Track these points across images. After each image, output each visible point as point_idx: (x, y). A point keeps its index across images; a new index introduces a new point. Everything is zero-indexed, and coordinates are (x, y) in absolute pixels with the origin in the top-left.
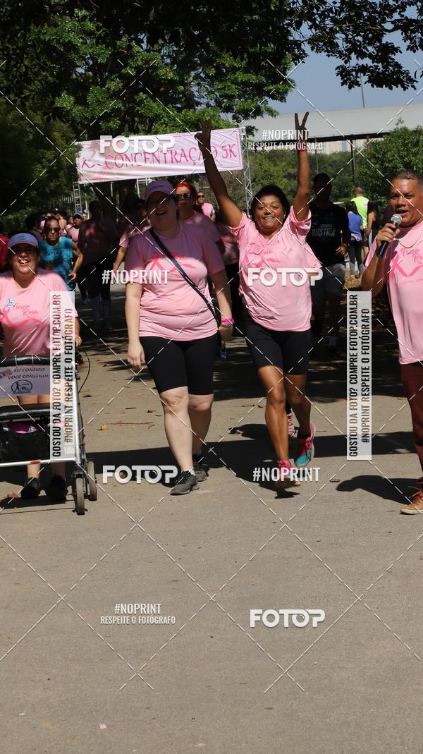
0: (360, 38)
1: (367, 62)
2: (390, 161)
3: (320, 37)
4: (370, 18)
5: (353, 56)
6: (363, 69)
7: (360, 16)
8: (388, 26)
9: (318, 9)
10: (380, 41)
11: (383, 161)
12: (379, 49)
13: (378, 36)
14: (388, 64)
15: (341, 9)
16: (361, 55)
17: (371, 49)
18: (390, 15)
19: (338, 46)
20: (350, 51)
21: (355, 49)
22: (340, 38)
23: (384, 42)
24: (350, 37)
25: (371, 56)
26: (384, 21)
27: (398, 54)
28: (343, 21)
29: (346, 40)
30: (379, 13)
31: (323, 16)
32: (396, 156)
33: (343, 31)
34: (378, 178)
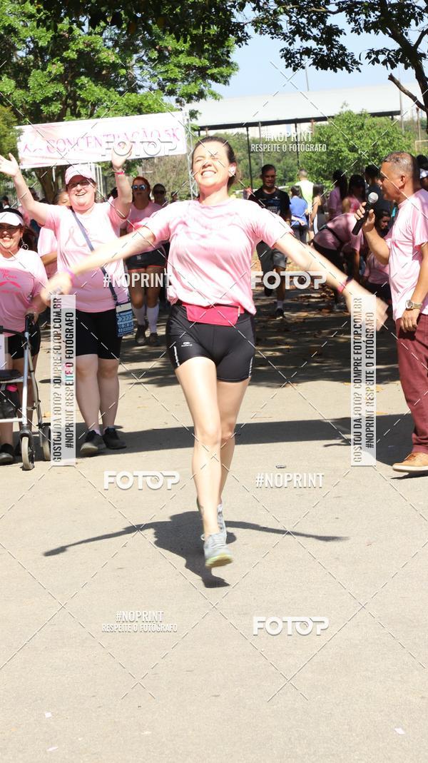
0: (304, 21)
1: (311, 44)
2: (335, 145)
3: (263, 19)
5: (297, 38)
6: (308, 52)
8: (333, 8)
10: (324, 23)
11: (328, 145)
12: (323, 31)
13: (322, 18)
14: (333, 46)
16: (306, 37)
17: (315, 31)
19: (281, 27)
20: (294, 33)
21: (299, 31)
22: (283, 20)
23: (328, 24)
24: (294, 18)
25: (315, 38)
26: (328, 3)
27: (342, 36)
28: (287, 3)
29: (290, 22)
32: (341, 139)
33: (287, 12)
34: (323, 162)
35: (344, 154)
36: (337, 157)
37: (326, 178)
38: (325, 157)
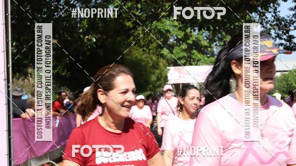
0: (281, 32)
1: (283, 42)
2: (290, 81)
3: (265, 31)
4: (285, 25)
5: (278, 39)
6: (281, 44)
7: (281, 24)
8: (292, 28)
9: (264, 20)
10: (288, 34)
11: (287, 81)
12: (288, 37)
13: (288, 32)
14: (291, 43)
15: (274, 21)
16: (281, 39)
17: (285, 37)
18: (293, 24)
19: (271, 34)
20: (276, 37)
21: (278, 36)
22: (272, 32)
23: (290, 34)
24: (277, 32)
25: (284, 39)
26: (290, 26)
27: (295, 39)
28: (275, 25)
29: (275, 33)
30: (289, 23)
31: (267, 23)
32: (293, 79)
33: (274, 29)
34: (285, 87)
35: (294, 85)
36: (291, 86)
37: (286, 94)
38: (286, 86)
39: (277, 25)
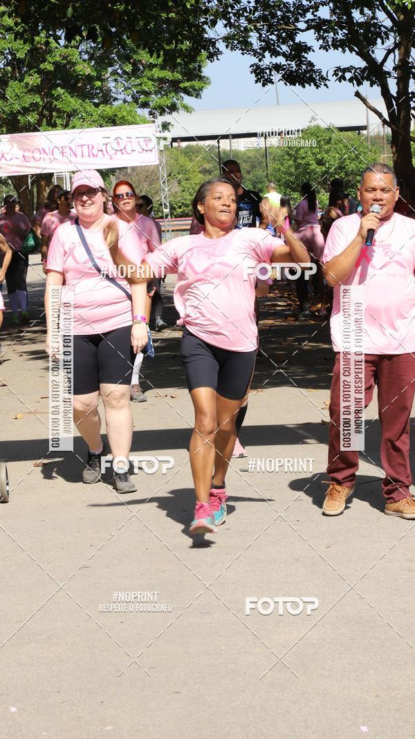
0: (274, 37)
1: (281, 60)
2: (303, 158)
3: (234, 35)
4: (283, 17)
5: (267, 54)
6: (277, 67)
7: (274, 15)
8: (302, 25)
9: (233, 8)
10: (293, 40)
11: (296, 158)
12: (292, 48)
13: (291, 35)
14: (301, 62)
15: (256, 9)
16: (275, 53)
17: (285, 48)
18: (303, 15)
19: (252, 44)
20: (264, 49)
21: (269, 47)
22: (254, 38)
23: (297, 41)
24: (264, 36)
25: (284, 55)
26: (297, 20)
27: (311, 53)
28: (257, 20)
29: (260, 38)
30: (293, 13)
31: (238, 15)
32: (309, 153)
33: (258, 30)
34: (291, 174)
35: (312, 167)
36: (305, 169)
37: (294, 190)
38: (293, 170)
39: (264, 18)
